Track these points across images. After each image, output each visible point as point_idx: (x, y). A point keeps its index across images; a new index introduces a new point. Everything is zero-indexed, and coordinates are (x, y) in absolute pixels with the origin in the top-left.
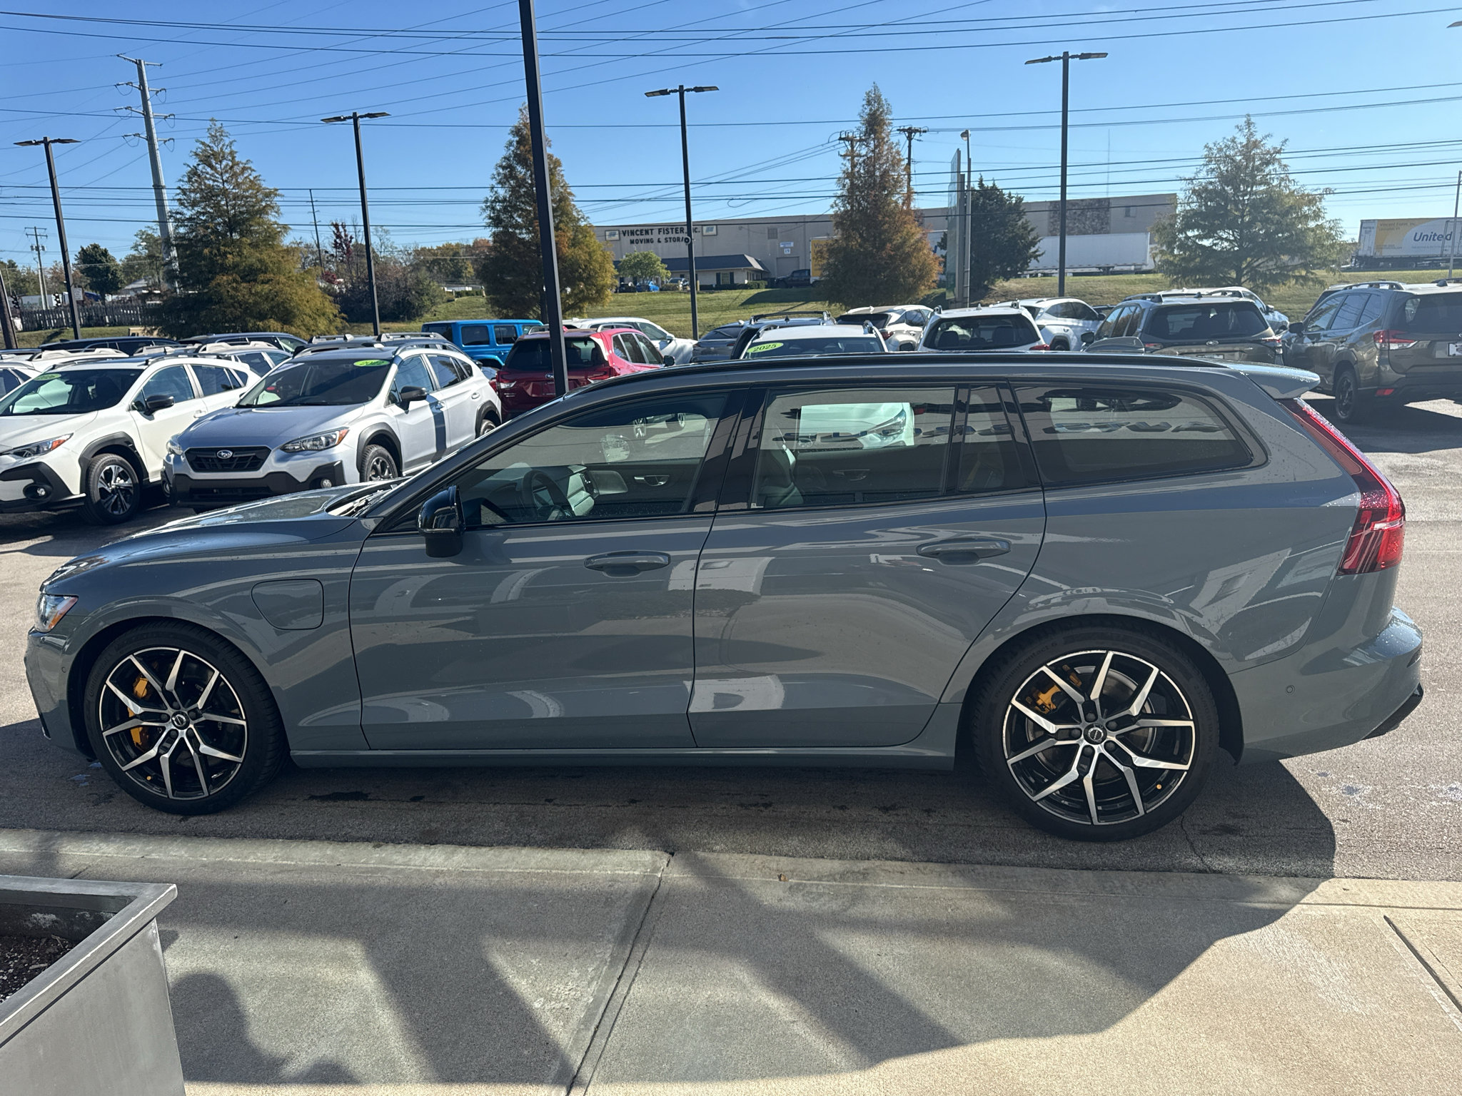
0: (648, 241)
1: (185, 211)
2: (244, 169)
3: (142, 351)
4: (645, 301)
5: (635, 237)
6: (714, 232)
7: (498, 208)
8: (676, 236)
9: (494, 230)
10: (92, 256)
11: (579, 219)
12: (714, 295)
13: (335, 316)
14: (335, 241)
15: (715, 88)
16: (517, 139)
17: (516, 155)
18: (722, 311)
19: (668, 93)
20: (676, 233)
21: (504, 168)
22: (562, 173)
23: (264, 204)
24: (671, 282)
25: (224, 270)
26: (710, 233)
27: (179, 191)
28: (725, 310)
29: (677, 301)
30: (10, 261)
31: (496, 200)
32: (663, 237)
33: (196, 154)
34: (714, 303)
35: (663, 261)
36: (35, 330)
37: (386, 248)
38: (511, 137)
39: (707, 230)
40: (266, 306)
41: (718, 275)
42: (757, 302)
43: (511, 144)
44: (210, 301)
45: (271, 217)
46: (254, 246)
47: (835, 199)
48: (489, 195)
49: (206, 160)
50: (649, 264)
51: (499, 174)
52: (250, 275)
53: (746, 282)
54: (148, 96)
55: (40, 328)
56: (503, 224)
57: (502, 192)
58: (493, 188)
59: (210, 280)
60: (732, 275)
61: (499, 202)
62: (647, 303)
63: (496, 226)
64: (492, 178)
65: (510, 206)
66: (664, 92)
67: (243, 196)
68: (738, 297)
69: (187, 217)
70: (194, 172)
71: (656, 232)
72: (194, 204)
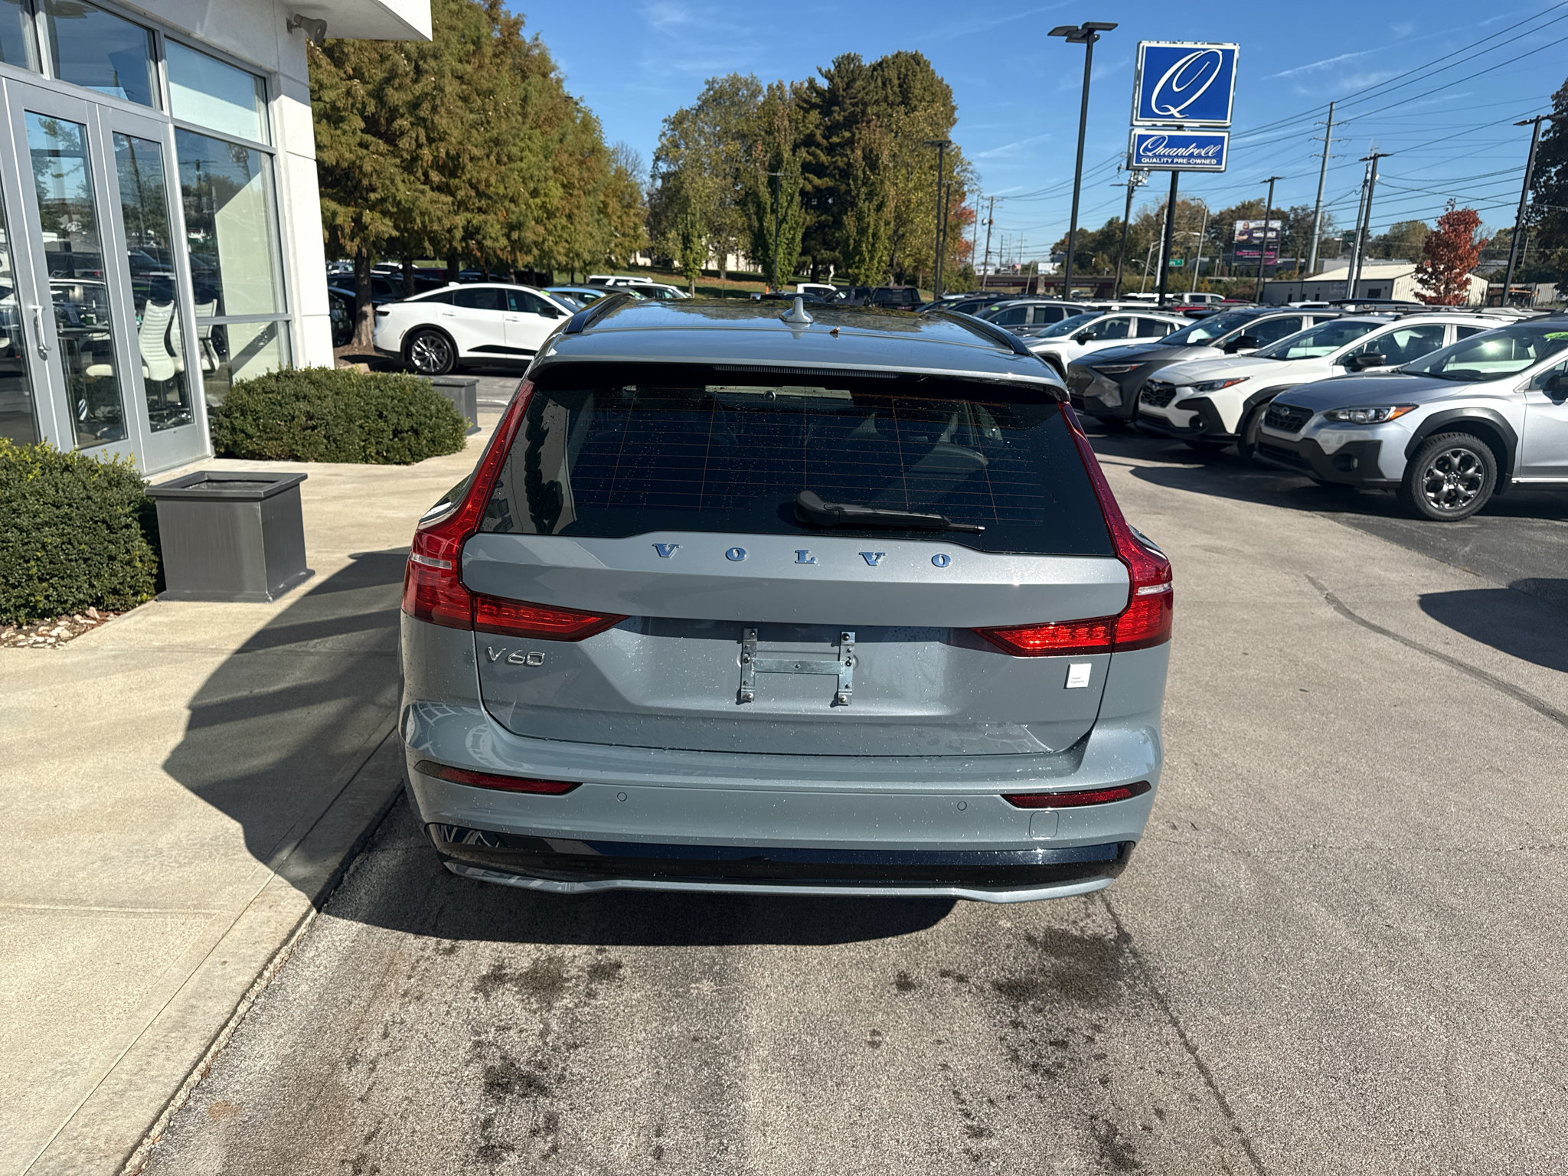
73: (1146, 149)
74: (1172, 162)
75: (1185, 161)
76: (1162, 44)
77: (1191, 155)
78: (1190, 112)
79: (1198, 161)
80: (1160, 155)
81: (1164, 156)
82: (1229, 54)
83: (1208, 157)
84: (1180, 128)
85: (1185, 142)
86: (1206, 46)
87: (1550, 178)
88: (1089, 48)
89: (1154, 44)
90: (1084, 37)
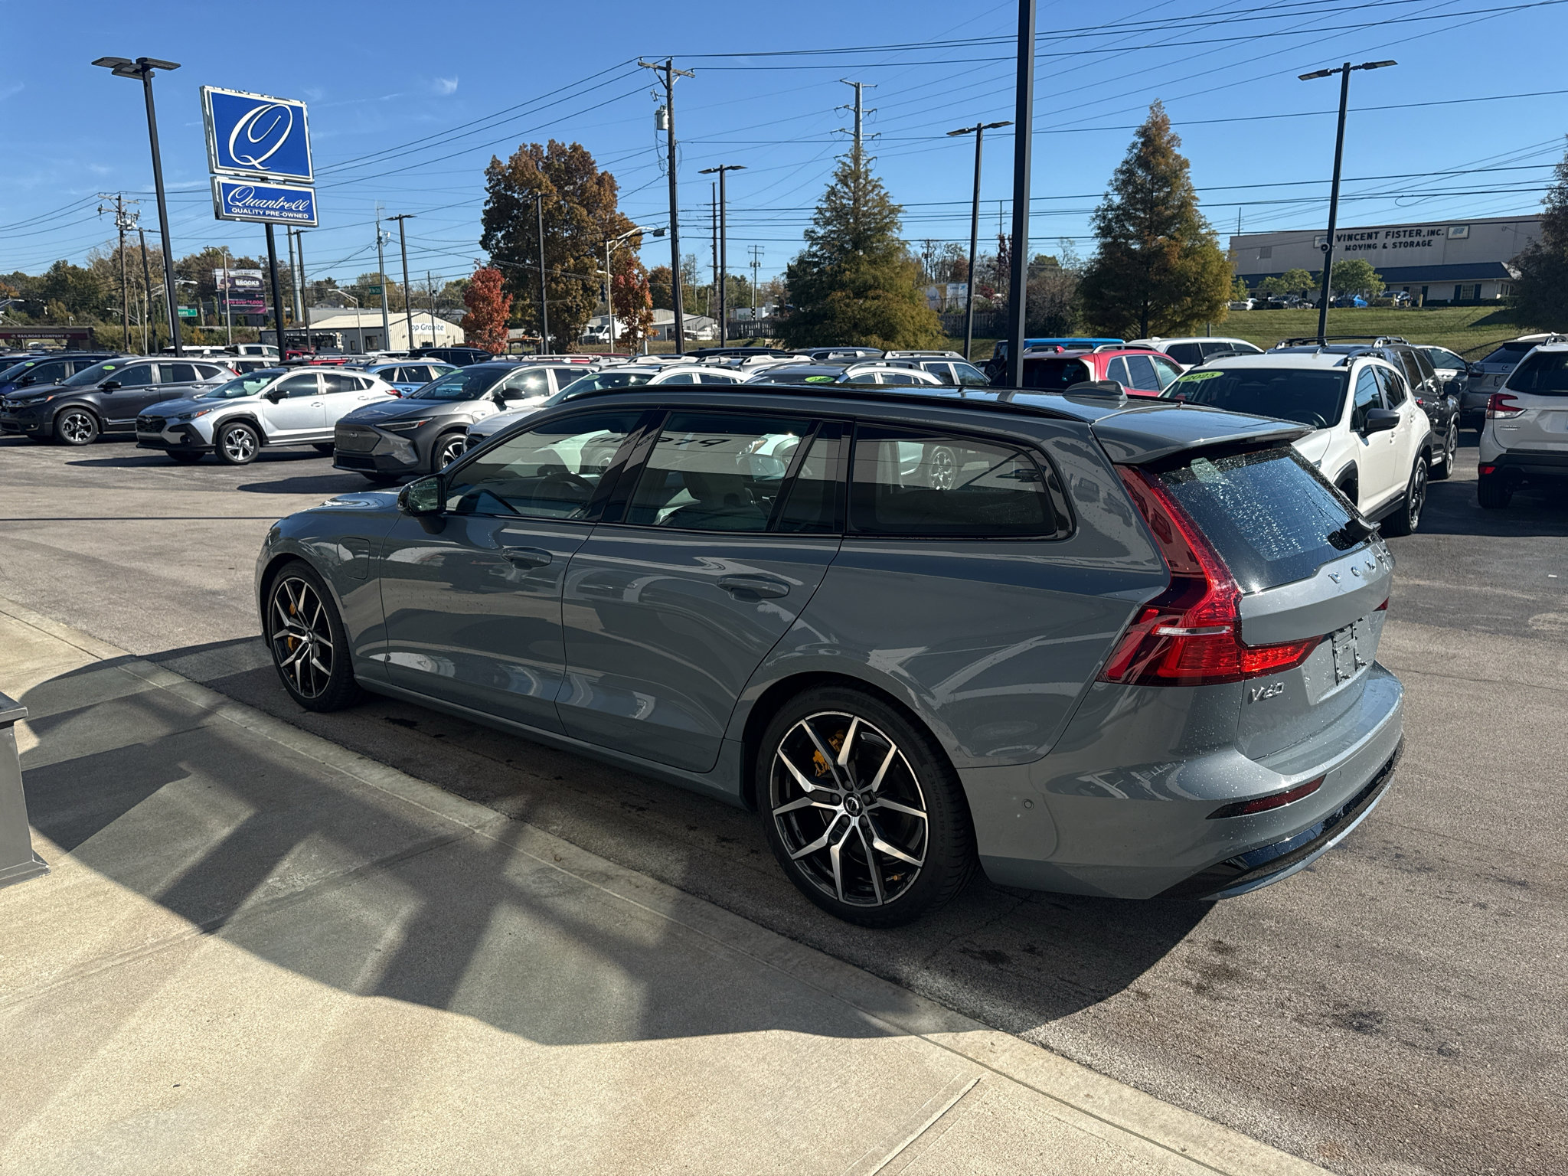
0: (1369, 246)
1: (818, 229)
2: (875, 187)
3: (749, 361)
4: (1338, 318)
5: (1352, 243)
6: (1465, 234)
7: (1110, 216)
8: (1409, 240)
9: (1103, 240)
10: (795, 272)
11: (1199, 226)
12: (1437, 312)
13: (938, 333)
14: (999, 254)
15: (1393, 63)
16: (1142, 140)
17: (1139, 157)
18: (1441, 333)
19: (1330, 74)
20: (1410, 236)
21: (1122, 172)
22: (1189, 175)
23: (888, 220)
24: (1386, 296)
25: (843, 286)
26: (1459, 235)
27: (816, 211)
28: (1445, 332)
29: (1381, 319)
30: (742, 276)
31: (1110, 208)
32: (1390, 241)
33: (836, 175)
34: (1431, 323)
35: (1377, 271)
36: (737, 339)
37: (1068, 260)
38: (1136, 139)
39: (1455, 232)
40: (871, 322)
41: (1458, 289)
42: (1494, 323)
43: (1134, 145)
44: (825, 316)
45: (894, 234)
46: (872, 263)
47: (1548, 192)
48: (1101, 203)
49: (843, 180)
50: (1357, 274)
51: (1116, 180)
52: (861, 292)
53: (1499, 296)
54: (861, 117)
55: (740, 337)
56: (1113, 234)
57: (1117, 200)
58: (1107, 195)
59: (827, 295)
60: (1478, 288)
61: (1112, 210)
62: (1340, 321)
63: (1104, 236)
64: (1109, 185)
65: (1123, 214)
66: (1323, 73)
67: (871, 214)
68: (1468, 315)
69: (820, 235)
70: (833, 192)
71: (1382, 234)
72: (828, 222)
73: (234, 199)
74: (264, 214)
75: (277, 213)
76: (227, 92)
77: (282, 209)
78: (272, 164)
79: (291, 215)
80: (249, 206)
81: (254, 207)
82: (298, 111)
83: (299, 211)
84: (264, 180)
85: (274, 194)
86: (272, 100)
87: (498, 242)
88: (147, 86)
89: (219, 91)
90: (136, 71)
